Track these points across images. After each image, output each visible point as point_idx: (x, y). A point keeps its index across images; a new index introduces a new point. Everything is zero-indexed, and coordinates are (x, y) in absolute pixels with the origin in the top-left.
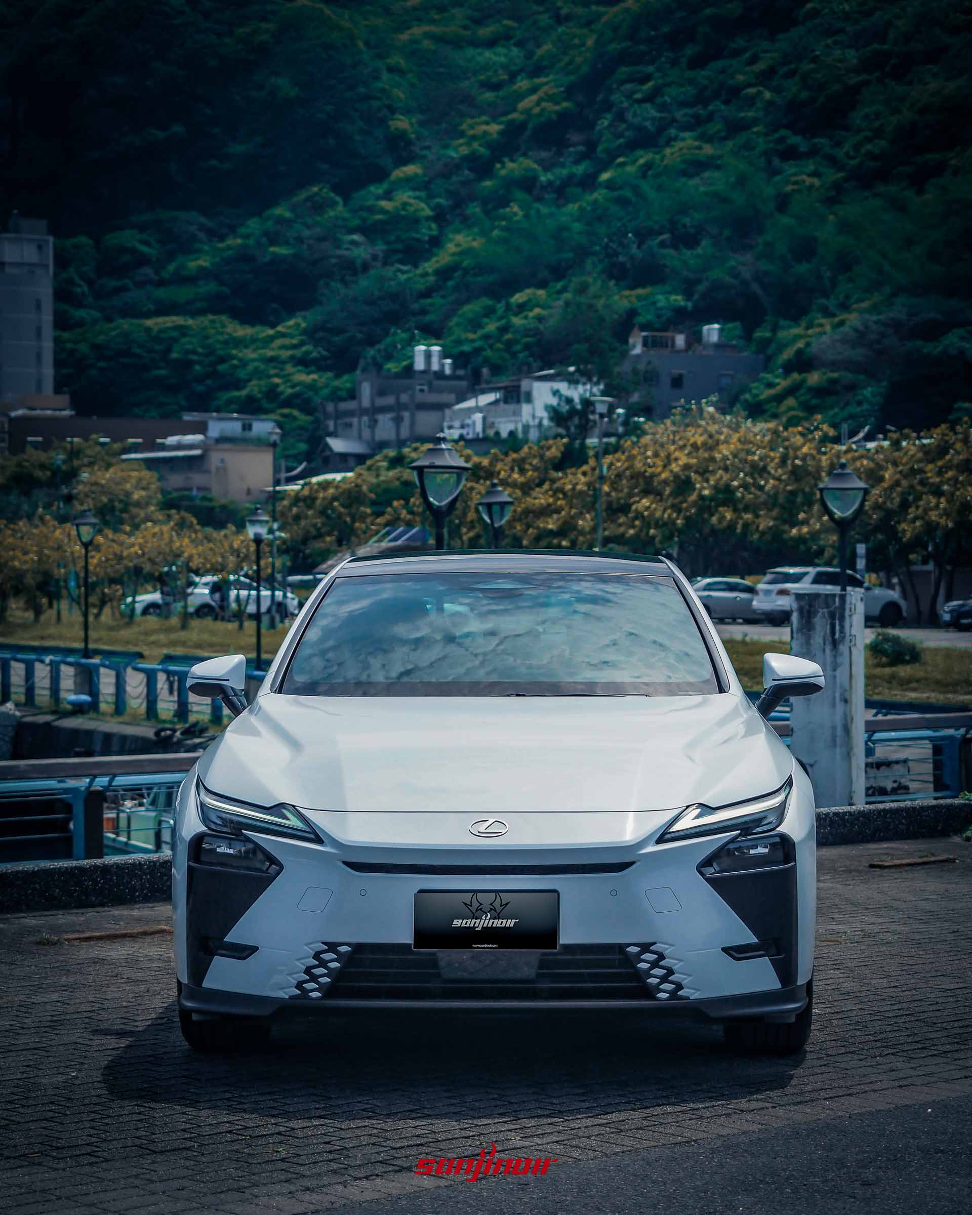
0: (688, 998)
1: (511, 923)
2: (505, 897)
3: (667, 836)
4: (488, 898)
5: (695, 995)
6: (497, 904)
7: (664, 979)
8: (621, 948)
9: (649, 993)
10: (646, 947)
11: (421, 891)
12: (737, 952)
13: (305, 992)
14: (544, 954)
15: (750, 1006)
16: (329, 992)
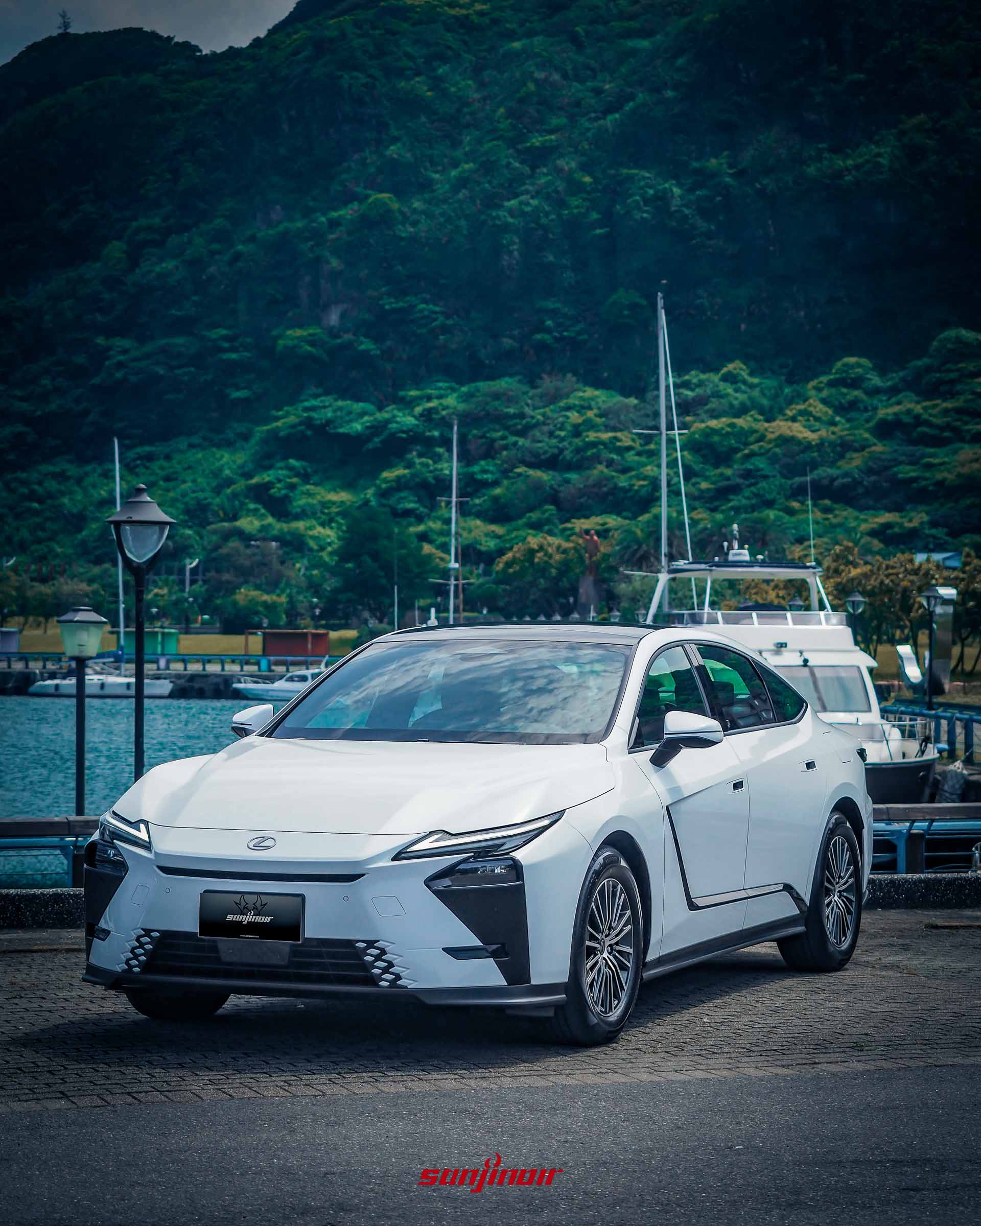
0: (406, 987)
1: (268, 919)
2: (265, 899)
3: (403, 855)
4: (251, 899)
5: (412, 985)
6: (258, 904)
7: (385, 970)
8: (350, 943)
9: (373, 981)
10: (371, 944)
11: (205, 891)
12: (457, 953)
13: (131, 967)
14: (292, 945)
15: (473, 998)
16: (146, 967)
